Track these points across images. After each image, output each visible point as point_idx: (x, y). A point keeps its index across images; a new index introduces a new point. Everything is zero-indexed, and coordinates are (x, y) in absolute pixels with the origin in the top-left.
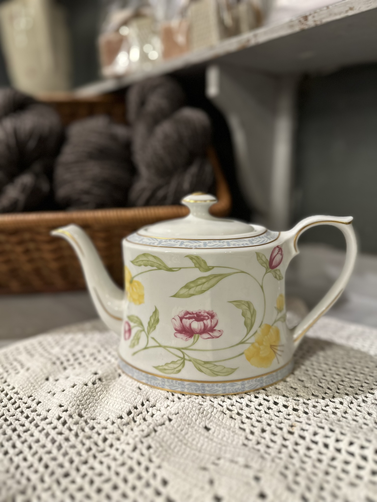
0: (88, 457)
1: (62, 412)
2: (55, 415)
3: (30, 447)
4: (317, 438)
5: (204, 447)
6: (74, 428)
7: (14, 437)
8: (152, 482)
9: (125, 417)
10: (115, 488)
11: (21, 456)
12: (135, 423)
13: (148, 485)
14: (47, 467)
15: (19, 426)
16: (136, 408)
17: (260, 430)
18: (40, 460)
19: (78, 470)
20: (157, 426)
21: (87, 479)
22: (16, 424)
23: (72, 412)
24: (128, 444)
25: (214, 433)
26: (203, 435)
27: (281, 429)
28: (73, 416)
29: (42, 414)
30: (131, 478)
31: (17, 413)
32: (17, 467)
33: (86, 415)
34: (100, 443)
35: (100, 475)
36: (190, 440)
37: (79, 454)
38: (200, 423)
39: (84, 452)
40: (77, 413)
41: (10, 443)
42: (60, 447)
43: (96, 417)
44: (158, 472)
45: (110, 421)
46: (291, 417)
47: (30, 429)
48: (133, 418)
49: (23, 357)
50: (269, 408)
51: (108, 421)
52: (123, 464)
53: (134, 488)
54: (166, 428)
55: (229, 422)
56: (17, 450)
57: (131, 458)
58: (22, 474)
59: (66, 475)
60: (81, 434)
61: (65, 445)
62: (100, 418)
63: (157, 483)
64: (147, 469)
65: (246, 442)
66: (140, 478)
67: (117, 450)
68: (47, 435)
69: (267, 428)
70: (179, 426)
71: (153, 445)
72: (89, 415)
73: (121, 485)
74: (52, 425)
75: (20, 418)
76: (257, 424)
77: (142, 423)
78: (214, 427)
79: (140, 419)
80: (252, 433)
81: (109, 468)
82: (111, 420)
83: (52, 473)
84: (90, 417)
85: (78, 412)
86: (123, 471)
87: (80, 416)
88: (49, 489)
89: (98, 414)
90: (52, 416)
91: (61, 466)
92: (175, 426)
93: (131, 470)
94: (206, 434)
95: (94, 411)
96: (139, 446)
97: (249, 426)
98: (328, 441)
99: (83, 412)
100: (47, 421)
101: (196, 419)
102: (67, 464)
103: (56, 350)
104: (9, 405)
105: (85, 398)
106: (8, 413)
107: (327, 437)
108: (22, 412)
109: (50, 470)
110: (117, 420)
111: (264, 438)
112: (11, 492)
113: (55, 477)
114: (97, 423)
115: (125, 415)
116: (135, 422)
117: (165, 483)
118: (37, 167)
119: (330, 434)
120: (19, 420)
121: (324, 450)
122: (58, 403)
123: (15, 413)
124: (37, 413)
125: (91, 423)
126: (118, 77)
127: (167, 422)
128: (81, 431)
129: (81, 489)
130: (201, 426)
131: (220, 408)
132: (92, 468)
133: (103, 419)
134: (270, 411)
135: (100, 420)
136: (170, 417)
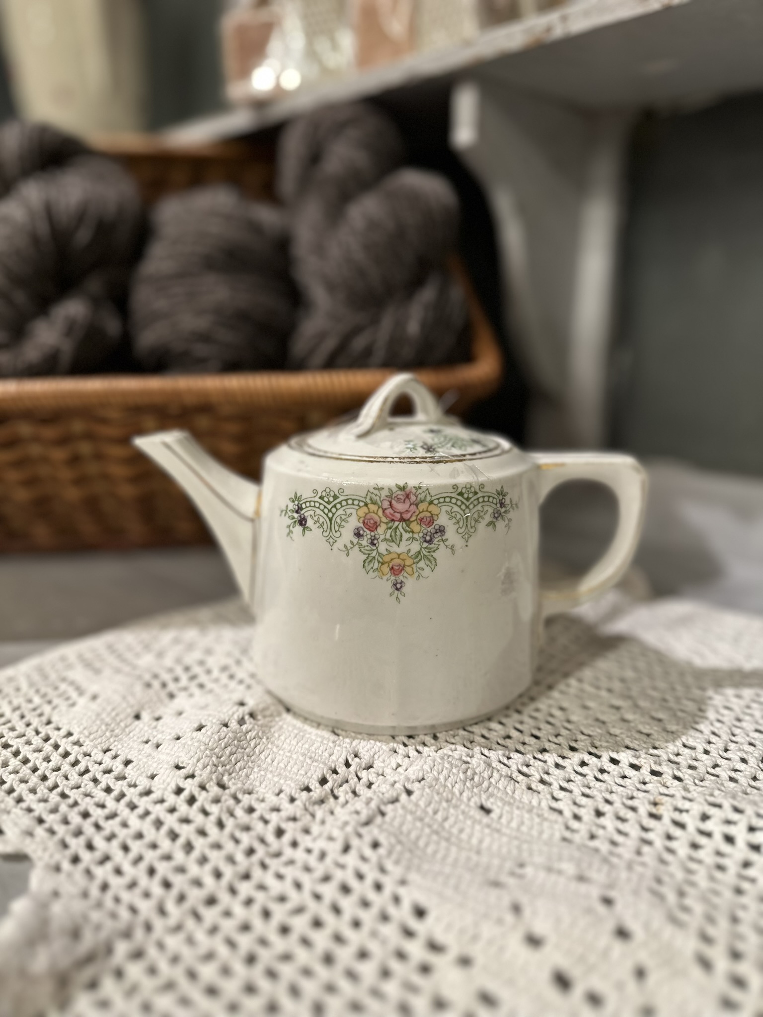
0: (251, 865)
1: (183, 779)
2: (170, 786)
3: (126, 848)
4: (708, 826)
5: (485, 844)
6: (214, 809)
7: (88, 827)
8: (392, 910)
9: (316, 788)
10: (317, 923)
11: (109, 866)
12: (337, 801)
13: (385, 917)
14: (167, 885)
15: (94, 807)
16: (335, 772)
17: (593, 813)
18: (152, 872)
19: (233, 891)
20: (385, 804)
21: (256, 908)
22: (87, 804)
23: (205, 778)
24: (331, 839)
25: (500, 817)
26: (480, 822)
27: (634, 809)
28: (207, 786)
29: (140, 784)
30: (348, 904)
31: (86, 782)
32: (105, 887)
33: (234, 784)
34: (270, 838)
35: (282, 899)
36: (455, 831)
37: (231, 860)
38: (469, 800)
39: (240, 857)
40: (215, 781)
41: (82, 840)
42: (189, 847)
43: (253, 790)
44: (402, 891)
45: (286, 795)
46: (649, 787)
47: (119, 812)
48: (332, 791)
49: (78, 674)
50: (602, 771)
51: (282, 795)
52: (326, 878)
53: (356, 924)
54: (404, 807)
55: (527, 797)
56: (98, 855)
57: (342, 867)
58: (117, 900)
59: (211, 901)
60: (229, 823)
61: (200, 843)
62: (264, 791)
63: (403, 914)
64: (378, 887)
65: (568, 834)
66: (365, 904)
67: (309, 851)
68: (159, 823)
69: (606, 808)
70: (429, 804)
71: (382, 839)
72: (239, 785)
73: (328, 917)
74: (166, 805)
75: (93, 793)
76: (583, 801)
77: (350, 800)
78: (498, 807)
79: (347, 793)
80: (577, 817)
81: (298, 886)
82: (288, 794)
83: (181, 898)
84: (242, 788)
85: (217, 778)
86: (329, 891)
87: (223, 786)
88: (178, 928)
89: (257, 784)
90: (162, 786)
91: (197, 883)
92: (422, 803)
93: (345, 889)
94: (486, 820)
95: (247, 776)
96: (355, 842)
97: (568, 805)
98: (732, 830)
99: (225, 778)
100: (153, 796)
101: (461, 791)
102: (209, 881)
103: (147, 660)
104: (66, 767)
105: (227, 752)
106: (65, 782)
107: (728, 822)
108: (95, 781)
109: (174, 892)
110: (299, 793)
111: (604, 828)
112: (103, 935)
113: (187, 905)
114: (258, 799)
115: (314, 785)
116: (336, 798)
117: (420, 913)
118: (95, 284)
119: (735, 817)
120: (92, 797)
121: (725, 848)
122: (173, 761)
123: (82, 782)
124: (128, 783)
125: (246, 800)
126: (260, 104)
127: (404, 797)
128: (227, 815)
129: (246, 927)
130: (472, 804)
131: (505, 770)
132: (262, 887)
133: (270, 792)
134: (605, 777)
135: (265, 793)
136: (409, 786)
